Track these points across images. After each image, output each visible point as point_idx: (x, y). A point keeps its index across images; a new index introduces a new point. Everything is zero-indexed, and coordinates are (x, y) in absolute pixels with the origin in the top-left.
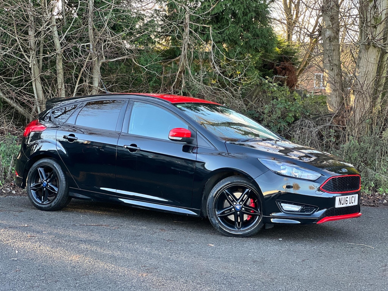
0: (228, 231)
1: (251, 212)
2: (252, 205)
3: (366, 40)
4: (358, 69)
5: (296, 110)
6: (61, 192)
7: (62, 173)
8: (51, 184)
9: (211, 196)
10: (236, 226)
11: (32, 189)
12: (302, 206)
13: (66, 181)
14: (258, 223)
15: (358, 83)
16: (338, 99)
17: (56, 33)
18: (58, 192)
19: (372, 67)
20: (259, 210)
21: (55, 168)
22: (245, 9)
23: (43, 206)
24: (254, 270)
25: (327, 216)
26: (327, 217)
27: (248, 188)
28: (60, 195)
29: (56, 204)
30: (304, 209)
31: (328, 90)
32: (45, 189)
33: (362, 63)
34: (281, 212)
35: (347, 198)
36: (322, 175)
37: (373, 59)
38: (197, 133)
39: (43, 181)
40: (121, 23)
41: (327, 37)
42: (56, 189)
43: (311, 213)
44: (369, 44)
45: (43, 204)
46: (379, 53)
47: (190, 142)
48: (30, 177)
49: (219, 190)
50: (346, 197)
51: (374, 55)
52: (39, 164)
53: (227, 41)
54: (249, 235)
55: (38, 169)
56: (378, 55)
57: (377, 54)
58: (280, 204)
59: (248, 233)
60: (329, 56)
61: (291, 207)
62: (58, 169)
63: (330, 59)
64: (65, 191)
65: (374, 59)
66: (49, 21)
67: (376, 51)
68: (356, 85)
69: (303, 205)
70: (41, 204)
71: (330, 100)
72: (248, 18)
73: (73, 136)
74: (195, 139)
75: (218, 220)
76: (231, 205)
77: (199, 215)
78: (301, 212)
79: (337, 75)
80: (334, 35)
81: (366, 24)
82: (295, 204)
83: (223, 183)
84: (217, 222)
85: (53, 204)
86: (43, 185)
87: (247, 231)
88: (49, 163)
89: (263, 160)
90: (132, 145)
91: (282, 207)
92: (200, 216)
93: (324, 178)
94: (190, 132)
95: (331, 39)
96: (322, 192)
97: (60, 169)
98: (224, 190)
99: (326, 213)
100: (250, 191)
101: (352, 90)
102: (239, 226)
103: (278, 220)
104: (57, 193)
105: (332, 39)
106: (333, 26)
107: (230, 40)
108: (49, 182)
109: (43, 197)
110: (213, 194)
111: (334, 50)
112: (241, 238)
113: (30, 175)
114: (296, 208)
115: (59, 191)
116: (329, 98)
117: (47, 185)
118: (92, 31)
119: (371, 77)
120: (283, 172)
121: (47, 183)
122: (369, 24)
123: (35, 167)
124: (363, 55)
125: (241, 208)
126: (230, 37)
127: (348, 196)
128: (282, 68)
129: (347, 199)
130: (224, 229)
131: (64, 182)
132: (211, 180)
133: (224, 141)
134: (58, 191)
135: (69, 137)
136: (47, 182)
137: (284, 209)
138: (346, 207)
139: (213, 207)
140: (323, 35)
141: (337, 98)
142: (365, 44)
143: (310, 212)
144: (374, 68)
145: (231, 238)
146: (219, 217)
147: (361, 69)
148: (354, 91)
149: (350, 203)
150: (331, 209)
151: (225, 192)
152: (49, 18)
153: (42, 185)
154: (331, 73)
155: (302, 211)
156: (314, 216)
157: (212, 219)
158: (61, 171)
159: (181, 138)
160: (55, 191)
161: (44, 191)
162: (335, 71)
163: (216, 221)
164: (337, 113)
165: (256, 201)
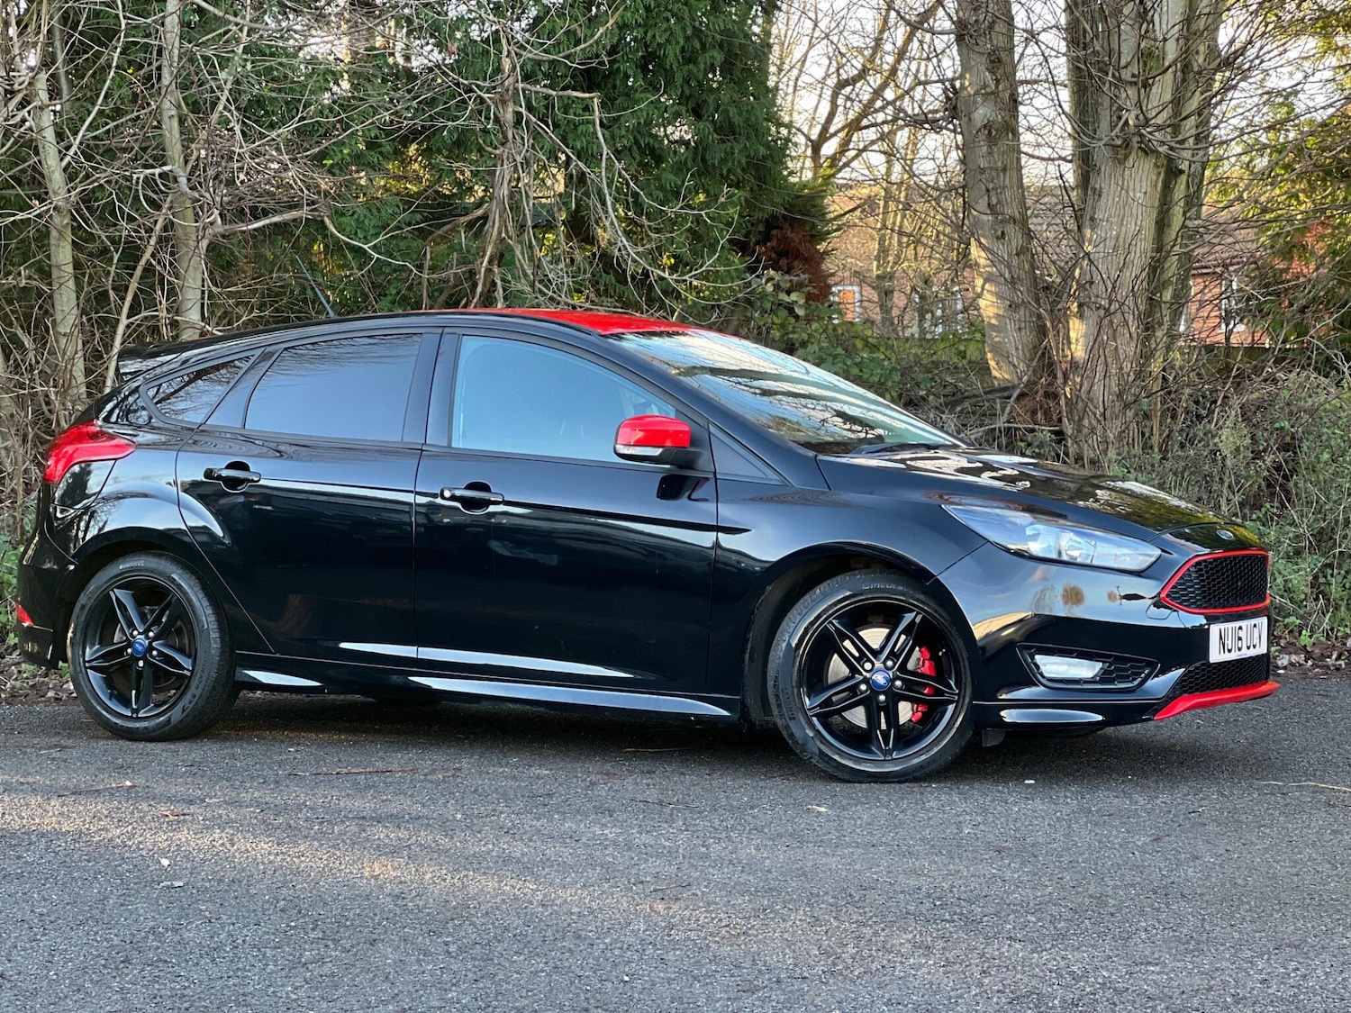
0: (850, 764)
1: (926, 692)
2: (926, 669)
3: (1117, 129)
4: (1092, 230)
5: (883, 380)
6: (206, 672)
7: (206, 603)
8: (161, 644)
9: (784, 645)
10: (875, 742)
11: (91, 668)
12: (1103, 662)
13: (221, 629)
14: (954, 730)
15: (1097, 278)
16: (1028, 336)
17: (49, 134)
18: (192, 671)
19: (1139, 222)
20: (952, 683)
21: (179, 586)
22: (687, 39)
23: (138, 725)
24: (1016, 876)
25: (1185, 692)
26: (1186, 695)
27: (911, 611)
28: (204, 683)
29: (187, 716)
30: (1112, 672)
31: (989, 306)
32: (141, 664)
33: (1106, 208)
34: (1036, 685)
35: (1240, 628)
36: (1163, 551)
37: (1142, 195)
38: (709, 433)
39: (134, 637)
40: (274, 95)
41: (979, 125)
42: (186, 663)
43: (1136, 683)
44: (1127, 144)
45: (138, 718)
46: (1159, 173)
47: (688, 463)
48: (80, 627)
49: (812, 623)
50: (1237, 624)
51: (1144, 179)
52: (115, 577)
53: (630, 150)
54: (922, 771)
55: (111, 593)
56: (1157, 182)
57: (1155, 178)
58: (1033, 658)
59: (921, 766)
60: (988, 191)
61: (1066, 667)
62: (189, 591)
63: (994, 201)
64: (221, 666)
65: (1146, 193)
66: (25, 92)
67: (1152, 165)
68: (1088, 286)
69: (1110, 656)
70: (132, 717)
71: (997, 339)
72: (696, 69)
73: (244, 467)
74: (706, 453)
75: (813, 726)
76: (854, 670)
77: (736, 716)
78: (1102, 681)
79: (1018, 254)
80: (1003, 117)
81: (1113, 75)
82: (1081, 655)
83: (825, 596)
84: (811, 734)
85: (176, 714)
86: (135, 650)
87: (916, 761)
88: (153, 571)
89: (962, 511)
90: (470, 487)
91: (1038, 667)
92: (739, 719)
93: (1172, 563)
94: (687, 429)
95: (994, 133)
96: (1169, 611)
97: (196, 589)
98: (831, 622)
99: (1185, 681)
100: (918, 620)
101: (1076, 304)
102: (887, 744)
103: (1025, 715)
104: (188, 674)
105: (997, 130)
106: (997, 87)
107: (639, 148)
108: (155, 639)
109: (134, 692)
110: (790, 637)
111: (1004, 170)
112: (897, 786)
113: (83, 619)
114: (1084, 670)
115: (199, 668)
116: (994, 334)
117: (151, 648)
118: (175, 123)
119: (1138, 255)
120: (1035, 548)
121: (150, 643)
122: (1126, 74)
123: (101, 586)
124: (1107, 182)
125: (892, 681)
126: (639, 136)
127: (1243, 624)
128: (775, 253)
129: (1242, 634)
130: (836, 757)
131: (215, 635)
132: (773, 593)
133: (811, 454)
134: (194, 666)
135: (225, 473)
136: (147, 638)
137: (1046, 675)
138: (1237, 661)
139: (794, 684)
140: (965, 120)
141: (1023, 331)
142: (1113, 143)
143: (1131, 682)
144: (1144, 223)
145: (863, 786)
146: (814, 716)
147: (1104, 230)
148: (1080, 306)
149: (1248, 648)
150: (1196, 668)
151: (832, 629)
152: (26, 83)
153: (129, 651)
154: (998, 249)
155: (1104, 677)
156: (1146, 692)
157: (792, 724)
158: (201, 595)
159: (660, 450)
160: (184, 669)
161: (140, 674)
162: (1009, 240)
163: (807, 731)
164: (1026, 386)
165: (940, 654)
